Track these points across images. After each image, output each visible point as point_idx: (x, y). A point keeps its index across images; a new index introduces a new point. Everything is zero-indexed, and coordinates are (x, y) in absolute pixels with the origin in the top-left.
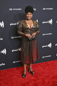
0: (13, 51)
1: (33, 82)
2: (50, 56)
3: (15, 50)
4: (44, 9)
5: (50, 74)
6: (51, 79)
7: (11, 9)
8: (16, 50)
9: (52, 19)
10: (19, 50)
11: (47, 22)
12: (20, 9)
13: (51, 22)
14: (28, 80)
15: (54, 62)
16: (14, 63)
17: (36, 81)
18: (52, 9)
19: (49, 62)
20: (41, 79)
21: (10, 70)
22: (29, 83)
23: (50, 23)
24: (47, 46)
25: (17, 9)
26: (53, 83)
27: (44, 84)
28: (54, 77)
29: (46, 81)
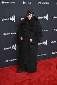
0: (5, 49)
1: (28, 81)
2: (46, 54)
3: (7, 48)
4: (40, 3)
5: (46, 73)
6: (47, 78)
7: (3, 2)
8: (9, 48)
9: (48, 15)
10: (12, 48)
11: (43, 18)
12: (13, 3)
13: (47, 17)
14: (23, 80)
15: (50, 61)
16: (7, 62)
17: (31, 80)
18: (48, 3)
19: (44, 61)
20: (36, 78)
21: (3, 70)
22: (24, 83)
23: (46, 19)
24: (42, 44)
25: (9, 3)
26: (49, 82)
27: (40, 83)
28: (50, 76)
29: (42, 80)
